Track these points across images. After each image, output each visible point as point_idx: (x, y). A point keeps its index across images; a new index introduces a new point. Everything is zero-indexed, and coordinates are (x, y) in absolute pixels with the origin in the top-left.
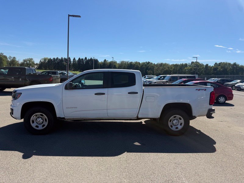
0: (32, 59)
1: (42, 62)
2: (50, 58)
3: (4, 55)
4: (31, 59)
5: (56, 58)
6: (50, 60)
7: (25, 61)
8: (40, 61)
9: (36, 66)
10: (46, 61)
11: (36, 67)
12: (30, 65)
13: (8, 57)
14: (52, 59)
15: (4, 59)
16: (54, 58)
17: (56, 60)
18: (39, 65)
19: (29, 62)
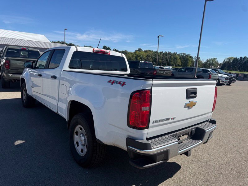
0: (216, 59)
1: (226, 62)
2: (236, 58)
3: (191, 55)
4: (214, 59)
5: (243, 57)
6: (236, 60)
7: (208, 61)
8: (224, 60)
9: (219, 66)
10: (231, 61)
11: (218, 68)
12: (213, 65)
13: (193, 58)
14: (238, 58)
15: (190, 59)
16: (241, 58)
17: (243, 59)
18: (222, 65)
19: (212, 62)
